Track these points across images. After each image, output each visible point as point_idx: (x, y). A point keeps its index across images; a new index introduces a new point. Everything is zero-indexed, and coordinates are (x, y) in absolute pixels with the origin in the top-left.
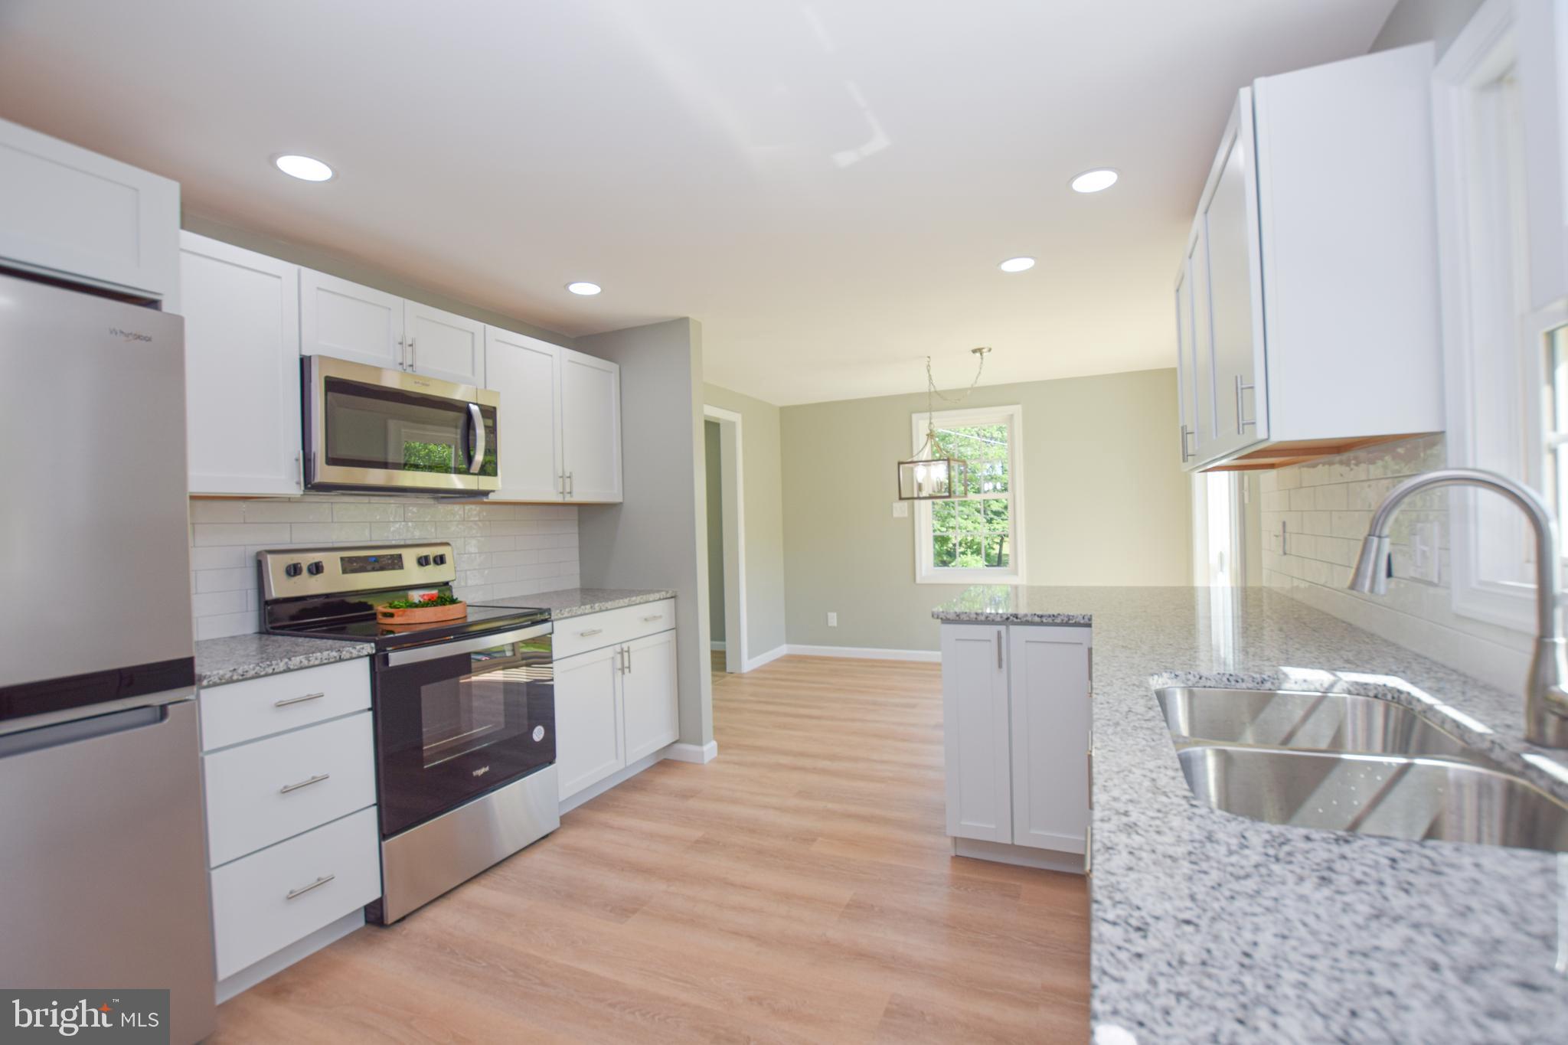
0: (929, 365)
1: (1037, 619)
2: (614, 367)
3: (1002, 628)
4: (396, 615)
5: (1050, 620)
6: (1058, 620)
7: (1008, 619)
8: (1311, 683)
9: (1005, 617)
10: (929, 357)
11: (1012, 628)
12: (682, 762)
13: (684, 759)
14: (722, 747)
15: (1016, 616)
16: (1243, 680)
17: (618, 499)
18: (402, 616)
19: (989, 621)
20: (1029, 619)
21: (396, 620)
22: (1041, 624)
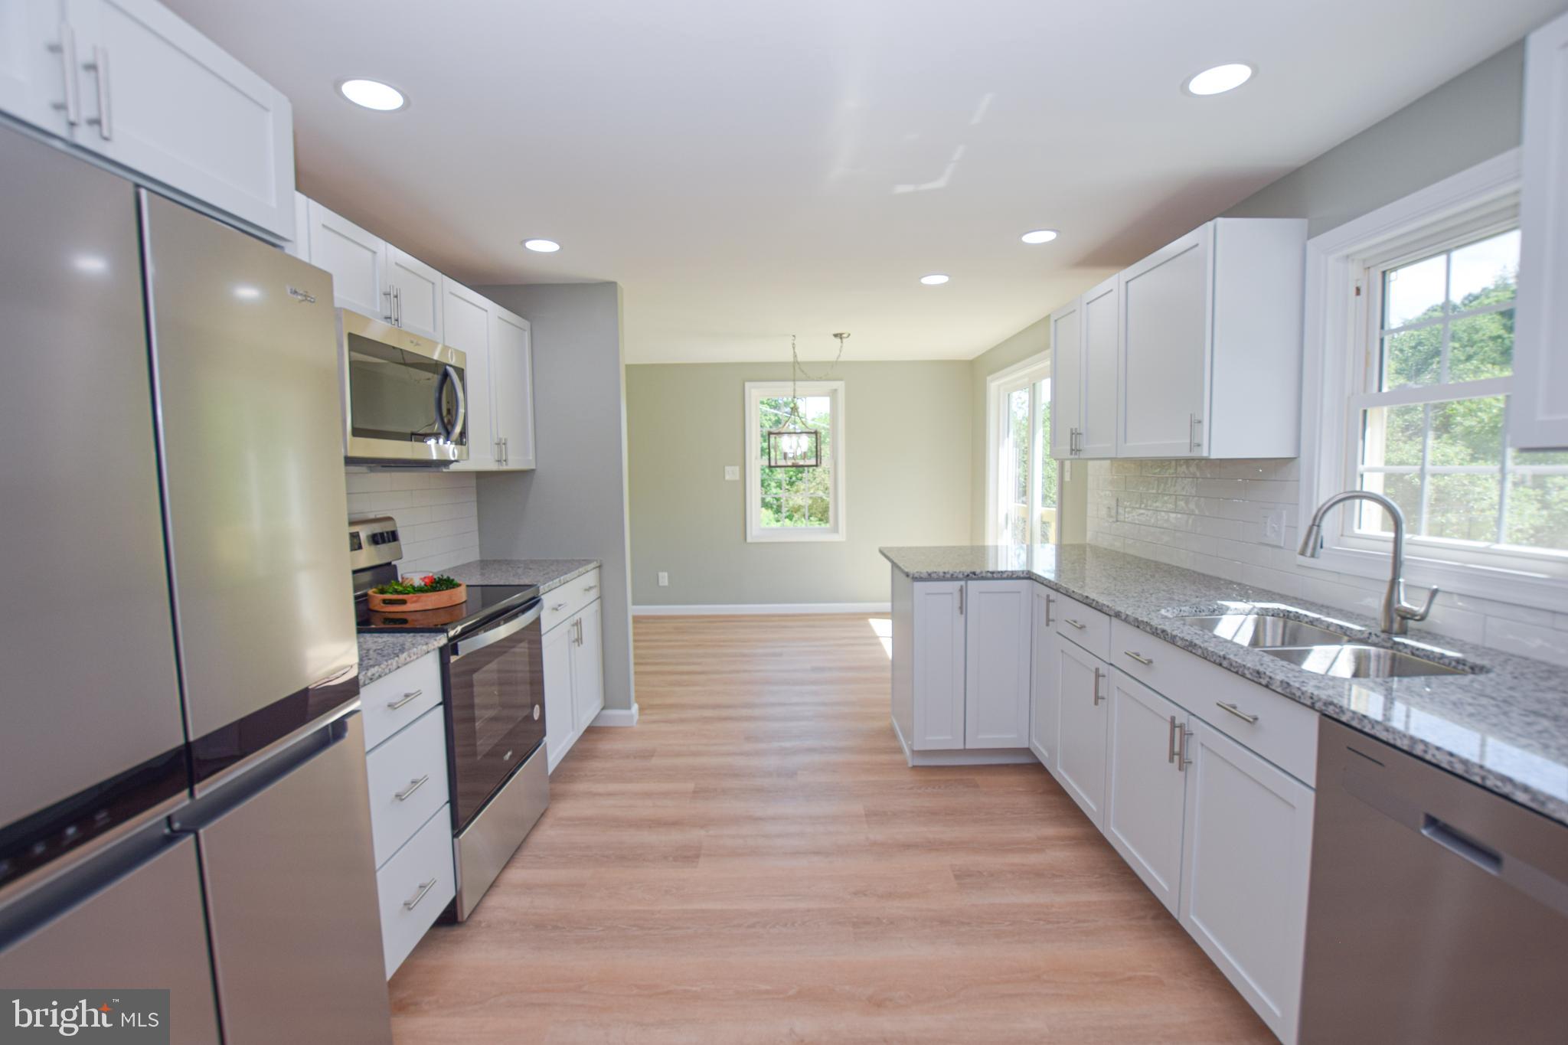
0: (794, 344)
1: (989, 575)
2: (525, 324)
3: (963, 583)
4: (408, 601)
5: (999, 575)
6: (1005, 576)
7: (968, 575)
8: (1239, 610)
9: (966, 574)
10: (794, 336)
11: (969, 582)
12: (610, 728)
13: (612, 725)
14: (641, 709)
15: (974, 573)
16: (1203, 611)
17: (534, 467)
18: (415, 602)
19: (953, 578)
20: (984, 575)
21: (410, 607)
22: (993, 578)
